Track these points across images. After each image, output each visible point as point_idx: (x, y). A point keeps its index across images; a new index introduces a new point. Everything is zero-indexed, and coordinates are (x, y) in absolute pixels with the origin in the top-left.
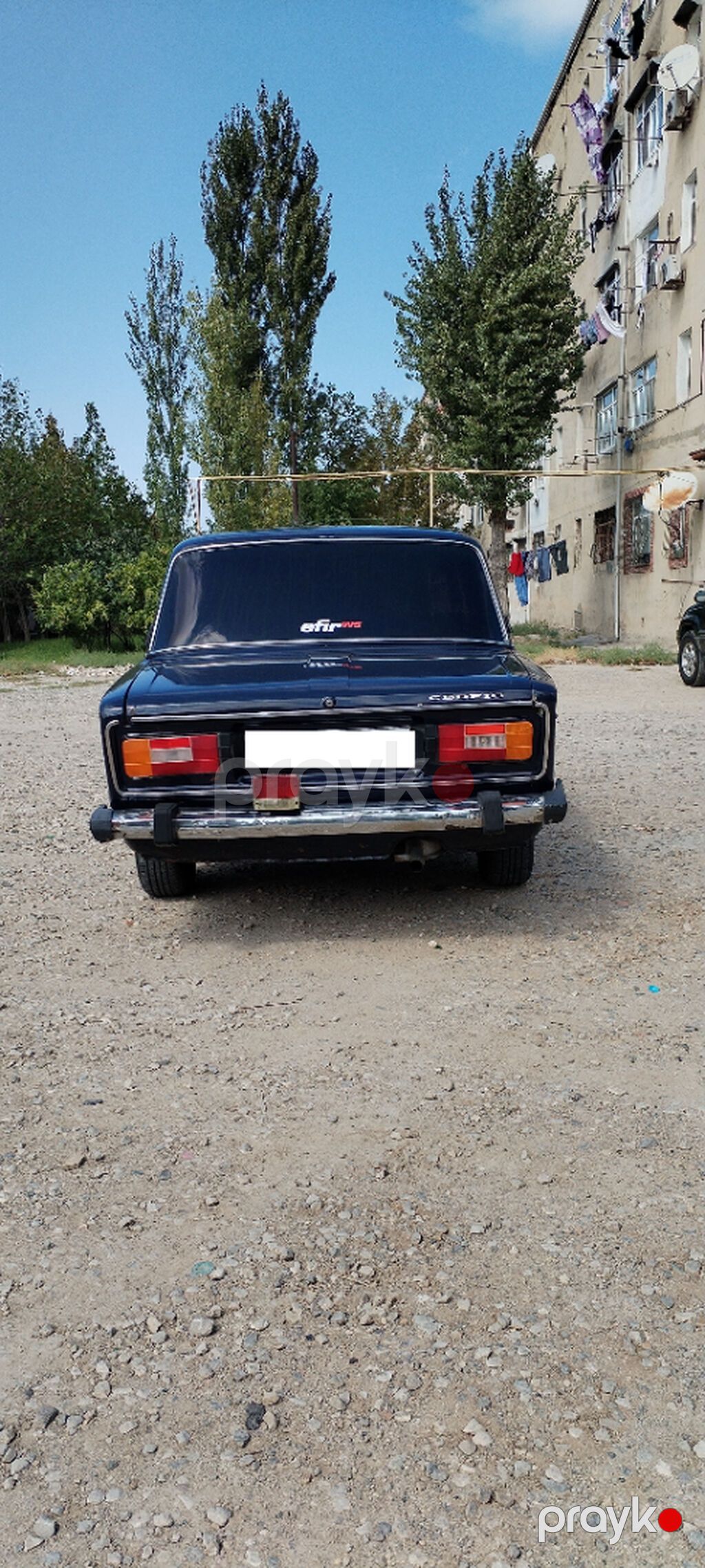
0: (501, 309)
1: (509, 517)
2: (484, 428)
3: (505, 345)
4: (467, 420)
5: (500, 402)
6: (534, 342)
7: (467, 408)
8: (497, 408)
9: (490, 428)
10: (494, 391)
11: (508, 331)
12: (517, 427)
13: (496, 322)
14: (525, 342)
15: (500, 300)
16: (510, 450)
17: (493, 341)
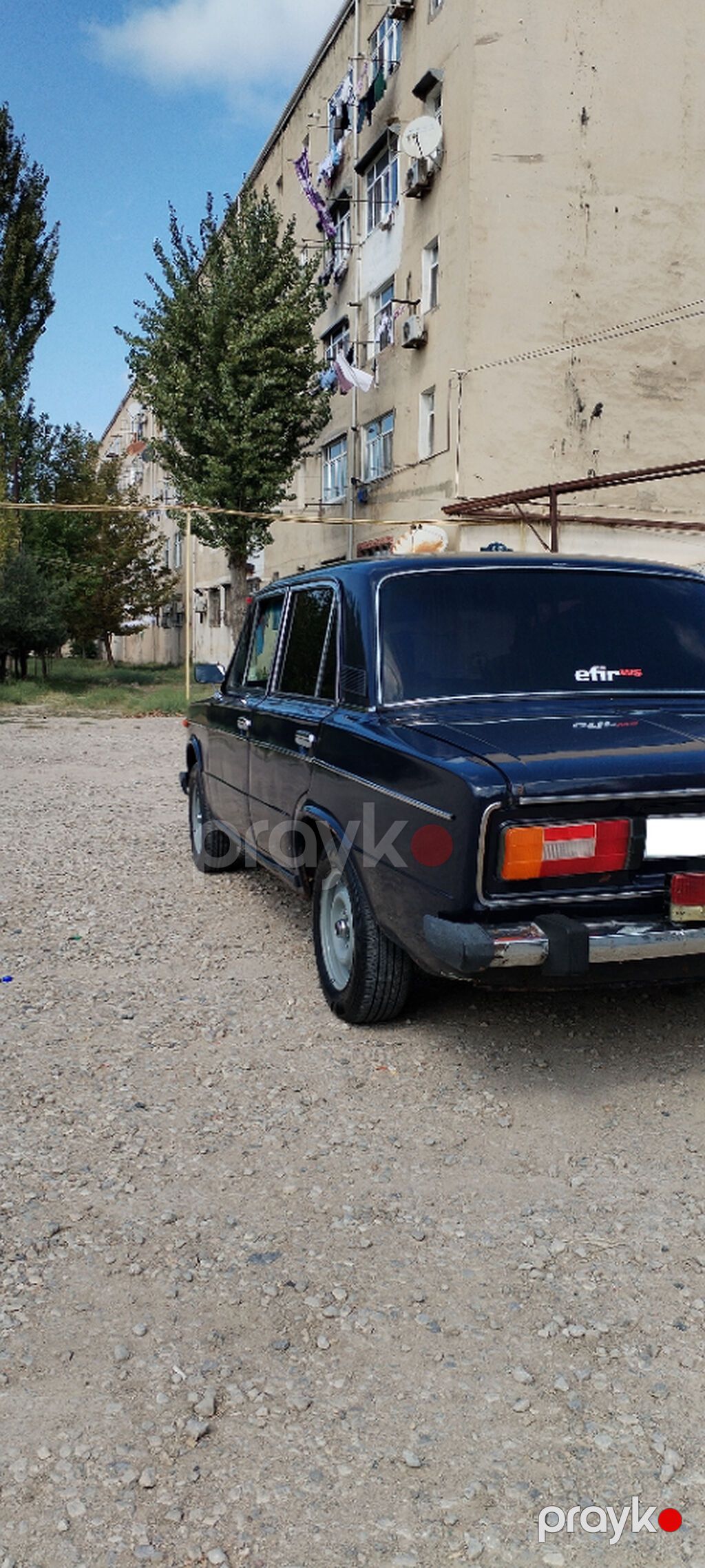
0: (243, 350)
1: (250, 560)
2: (228, 469)
3: (251, 387)
4: (211, 460)
5: (245, 445)
6: (280, 387)
7: (209, 448)
8: (242, 451)
9: (234, 469)
10: (238, 432)
11: (253, 373)
12: (262, 470)
13: (241, 362)
14: (271, 386)
15: (244, 340)
16: (254, 494)
17: (237, 383)
